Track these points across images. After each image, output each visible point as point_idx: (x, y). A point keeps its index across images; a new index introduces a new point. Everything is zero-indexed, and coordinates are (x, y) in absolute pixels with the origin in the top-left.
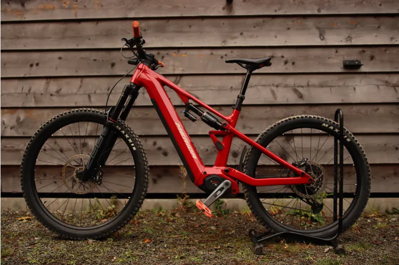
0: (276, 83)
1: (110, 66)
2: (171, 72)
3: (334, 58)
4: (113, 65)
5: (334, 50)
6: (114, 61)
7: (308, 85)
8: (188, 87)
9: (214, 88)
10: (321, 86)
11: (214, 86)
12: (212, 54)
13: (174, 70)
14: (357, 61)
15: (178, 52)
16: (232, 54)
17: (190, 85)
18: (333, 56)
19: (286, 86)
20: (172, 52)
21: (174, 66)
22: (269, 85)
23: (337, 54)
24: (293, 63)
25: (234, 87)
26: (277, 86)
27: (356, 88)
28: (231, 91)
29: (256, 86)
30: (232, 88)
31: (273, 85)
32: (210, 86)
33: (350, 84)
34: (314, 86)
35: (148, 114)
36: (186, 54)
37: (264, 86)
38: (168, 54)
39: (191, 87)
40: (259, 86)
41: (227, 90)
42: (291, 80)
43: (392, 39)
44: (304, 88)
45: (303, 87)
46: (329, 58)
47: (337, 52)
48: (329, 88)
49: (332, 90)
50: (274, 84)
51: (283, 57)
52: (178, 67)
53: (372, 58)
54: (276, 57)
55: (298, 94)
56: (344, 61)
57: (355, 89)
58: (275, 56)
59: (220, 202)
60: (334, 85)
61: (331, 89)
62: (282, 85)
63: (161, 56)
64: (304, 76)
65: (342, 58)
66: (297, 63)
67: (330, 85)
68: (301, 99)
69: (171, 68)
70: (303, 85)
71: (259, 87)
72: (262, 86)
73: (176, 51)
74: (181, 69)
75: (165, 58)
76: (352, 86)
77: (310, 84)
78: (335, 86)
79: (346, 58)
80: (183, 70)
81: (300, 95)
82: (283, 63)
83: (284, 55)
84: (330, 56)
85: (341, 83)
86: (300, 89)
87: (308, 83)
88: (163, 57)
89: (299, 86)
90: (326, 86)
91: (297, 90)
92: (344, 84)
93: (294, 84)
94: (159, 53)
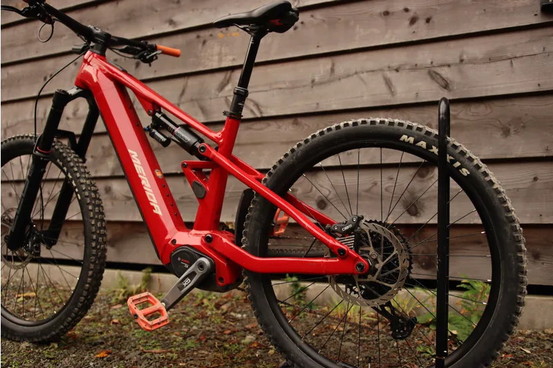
0: (395, 64)
1: (134, 66)
2: (215, 66)
4: (137, 64)
7: (462, 61)
9: (284, 86)
10: (491, 60)
11: (284, 82)
13: (220, 60)
15: (227, 29)
16: (312, 19)
19: (415, 68)
20: (217, 32)
21: (220, 54)
22: (382, 70)
24: (428, 21)
25: (317, 79)
26: (397, 70)
28: (312, 87)
29: (356, 73)
30: (313, 81)
31: (389, 67)
32: (276, 83)
34: (474, 61)
36: (238, 31)
37: (373, 71)
38: (211, 35)
40: (363, 73)
41: (304, 86)
42: (425, 56)
44: (452, 67)
45: (449, 66)
48: (509, 60)
49: (514, 65)
50: (392, 65)
51: (406, 10)
52: (226, 55)
54: (393, 13)
55: (440, 80)
58: (391, 10)
59: (299, 289)
60: (518, 55)
61: (511, 63)
62: (407, 67)
63: (202, 40)
64: (452, 44)
66: (435, 18)
67: (509, 55)
68: (446, 91)
69: (216, 58)
70: (450, 62)
71: (362, 75)
72: (367, 72)
73: (223, 29)
74: (230, 58)
75: (208, 43)
77: (465, 57)
78: (521, 57)
80: (234, 60)
81: (443, 84)
82: (407, 23)
83: (409, 8)
85: (537, 49)
86: (445, 72)
87: (461, 56)
88: (204, 42)
89: (442, 66)
90: (501, 59)
91: (437, 74)
92: (544, 48)
93: (432, 63)
94: (198, 37)
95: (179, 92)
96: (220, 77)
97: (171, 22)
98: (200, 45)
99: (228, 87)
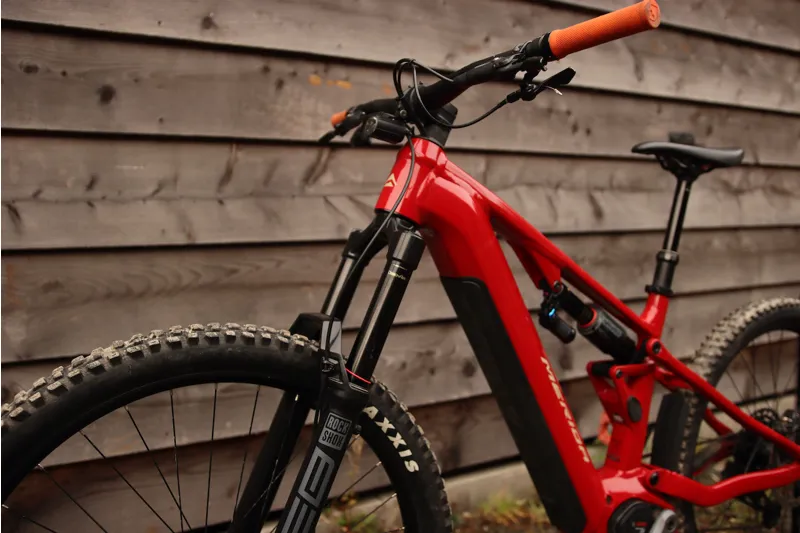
0: (554, 180)
1: (97, 98)
3: (655, 124)
4: (107, 95)
5: (655, 107)
6: (109, 81)
7: (611, 186)
8: (353, 183)
10: (632, 188)
13: (315, 127)
15: (326, 71)
17: (360, 178)
18: (653, 120)
19: (573, 188)
20: (307, 69)
21: (314, 114)
22: (542, 185)
23: (660, 116)
24: (588, 132)
26: (556, 187)
31: (548, 182)
35: (234, 271)
36: (347, 79)
38: (294, 74)
39: (364, 184)
40: (522, 185)
43: (739, 93)
44: (605, 192)
45: (602, 190)
47: (659, 112)
48: (646, 193)
50: (549, 179)
51: (569, 113)
53: (709, 131)
54: (556, 112)
56: (670, 134)
58: (554, 107)
62: (566, 185)
63: (274, 78)
66: (595, 130)
70: (603, 185)
73: (321, 67)
75: (287, 88)
77: (615, 183)
78: (654, 190)
82: (570, 131)
83: (572, 110)
84: (649, 120)
85: (663, 184)
86: (599, 198)
88: (280, 84)
89: (596, 188)
91: (594, 198)
93: (588, 183)
94: (266, 69)
96: (308, 156)
98: (272, 89)
99: (327, 179)
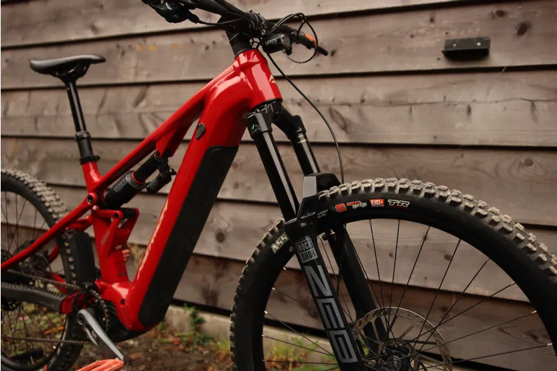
0: (298, 98)
2: (131, 79)
3: (423, 35)
5: (426, 16)
7: (363, 101)
10: (391, 103)
12: (192, 41)
13: (136, 74)
14: (479, 40)
15: (145, 41)
17: (159, 103)
18: (422, 31)
19: (317, 104)
20: (136, 44)
21: (136, 67)
23: (432, 26)
24: (333, 54)
26: (299, 104)
27: (473, 106)
31: (292, 100)
33: (459, 99)
34: (374, 103)
38: (130, 46)
39: (161, 106)
42: (328, 91)
44: (353, 107)
45: (350, 105)
46: (412, 36)
47: (432, 20)
48: (407, 108)
49: (414, 111)
50: (295, 98)
52: (142, 69)
53: (523, 29)
55: (340, 121)
56: (447, 41)
57: (469, 110)
59: (196, 319)
60: (418, 101)
61: (411, 110)
63: (121, 50)
64: (356, 81)
65: (444, 34)
66: (340, 52)
67: (410, 100)
68: (344, 132)
69: (132, 71)
70: (351, 101)
73: (141, 40)
74: (145, 73)
75: (126, 54)
76: (463, 103)
77: (366, 97)
78: (421, 104)
79: (454, 35)
80: (148, 75)
81: (342, 123)
84: (415, 32)
85: (437, 97)
86: (345, 112)
87: (363, 95)
88: (123, 53)
89: (343, 104)
90: (402, 104)
91: (337, 113)
92: (445, 98)
93: (334, 100)
94: (118, 46)
95: (99, 103)
96: (136, 91)
97: (94, 29)
98: (119, 56)
99: (143, 104)
